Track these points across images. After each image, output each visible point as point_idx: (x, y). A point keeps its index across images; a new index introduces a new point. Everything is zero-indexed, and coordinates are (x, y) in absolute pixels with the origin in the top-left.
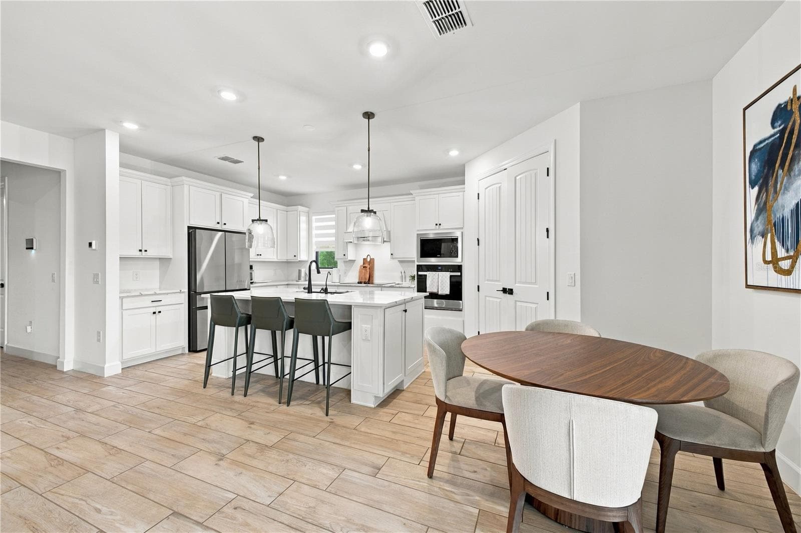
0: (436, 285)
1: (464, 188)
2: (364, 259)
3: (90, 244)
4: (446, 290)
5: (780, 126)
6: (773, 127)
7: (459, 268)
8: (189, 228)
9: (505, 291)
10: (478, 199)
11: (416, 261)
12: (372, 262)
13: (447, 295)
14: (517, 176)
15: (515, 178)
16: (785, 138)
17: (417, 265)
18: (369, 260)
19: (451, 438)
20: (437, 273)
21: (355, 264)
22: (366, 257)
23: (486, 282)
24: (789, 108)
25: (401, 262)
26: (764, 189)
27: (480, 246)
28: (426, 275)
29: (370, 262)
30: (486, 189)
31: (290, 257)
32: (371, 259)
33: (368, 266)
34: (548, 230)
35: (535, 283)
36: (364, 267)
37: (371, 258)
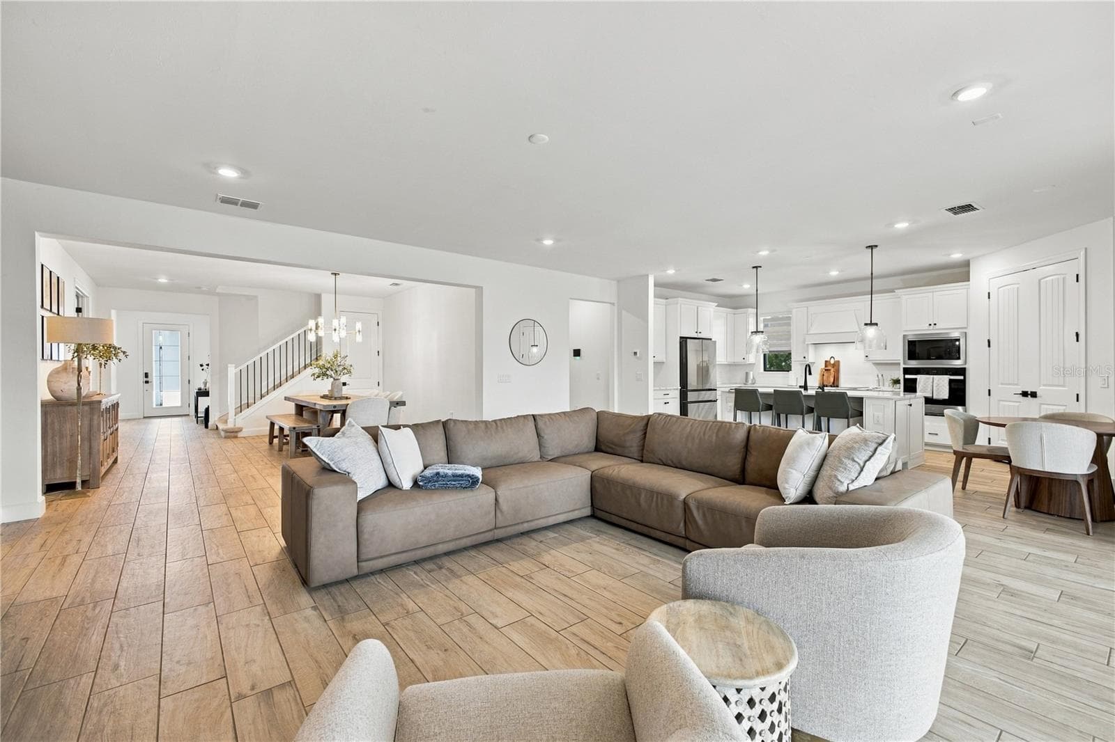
0: (929, 389)
1: (969, 285)
2: (826, 361)
3: (635, 353)
4: (944, 394)
7: (962, 371)
8: (681, 338)
9: (1025, 394)
10: (989, 298)
11: (902, 364)
12: (836, 365)
13: (944, 400)
14: (1042, 279)
15: (1040, 281)
17: (904, 368)
18: (832, 362)
19: (964, 488)
20: (932, 376)
22: (829, 359)
23: (1000, 386)
25: (877, 364)
27: (991, 348)
28: (916, 379)
29: (833, 364)
30: (999, 288)
31: (739, 360)
32: (835, 361)
33: (832, 368)
34: (1077, 335)
35: (1063, 386)
36: (826, 370)
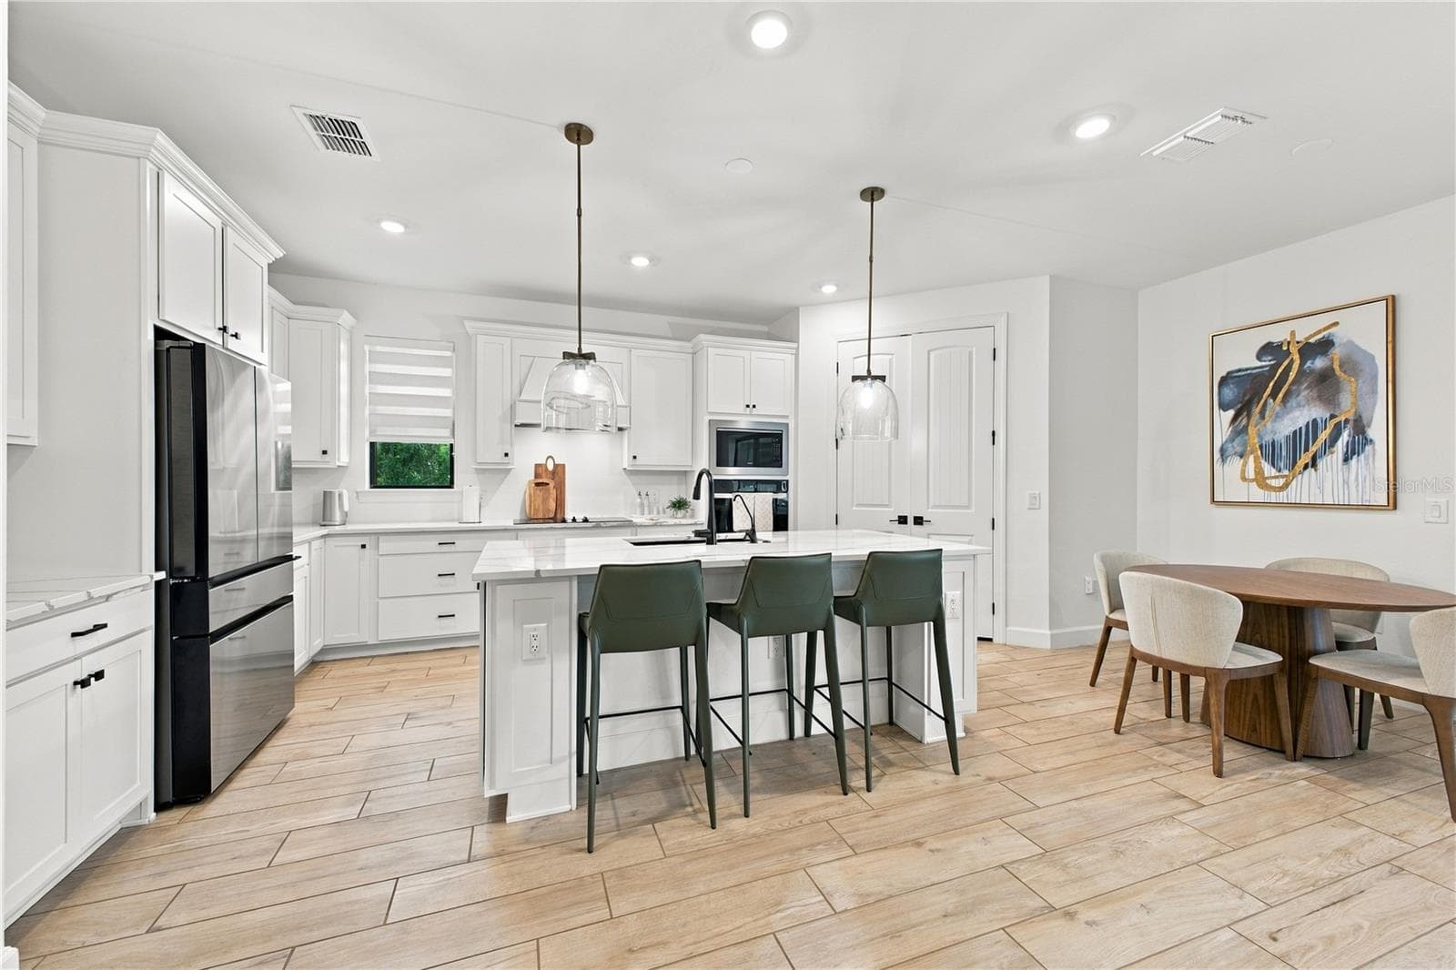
1: (797, 349)
2: (537, 467)
5: (1270, 361)
6: (1259, 357)
9: (903, 520)
12: (559, 471)
16: (1277, 375)
18: (550, 467)
21: (509, 477)
22: (541, 463)
24: (1285, 348)
26: (1245, 413)
29: (554, 473)
32: (556, 466)
33: (550, 480)
34: (993, 434)
36: (537, 484)
37: (556, 463)
